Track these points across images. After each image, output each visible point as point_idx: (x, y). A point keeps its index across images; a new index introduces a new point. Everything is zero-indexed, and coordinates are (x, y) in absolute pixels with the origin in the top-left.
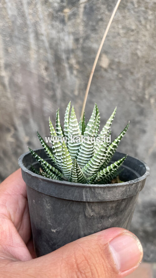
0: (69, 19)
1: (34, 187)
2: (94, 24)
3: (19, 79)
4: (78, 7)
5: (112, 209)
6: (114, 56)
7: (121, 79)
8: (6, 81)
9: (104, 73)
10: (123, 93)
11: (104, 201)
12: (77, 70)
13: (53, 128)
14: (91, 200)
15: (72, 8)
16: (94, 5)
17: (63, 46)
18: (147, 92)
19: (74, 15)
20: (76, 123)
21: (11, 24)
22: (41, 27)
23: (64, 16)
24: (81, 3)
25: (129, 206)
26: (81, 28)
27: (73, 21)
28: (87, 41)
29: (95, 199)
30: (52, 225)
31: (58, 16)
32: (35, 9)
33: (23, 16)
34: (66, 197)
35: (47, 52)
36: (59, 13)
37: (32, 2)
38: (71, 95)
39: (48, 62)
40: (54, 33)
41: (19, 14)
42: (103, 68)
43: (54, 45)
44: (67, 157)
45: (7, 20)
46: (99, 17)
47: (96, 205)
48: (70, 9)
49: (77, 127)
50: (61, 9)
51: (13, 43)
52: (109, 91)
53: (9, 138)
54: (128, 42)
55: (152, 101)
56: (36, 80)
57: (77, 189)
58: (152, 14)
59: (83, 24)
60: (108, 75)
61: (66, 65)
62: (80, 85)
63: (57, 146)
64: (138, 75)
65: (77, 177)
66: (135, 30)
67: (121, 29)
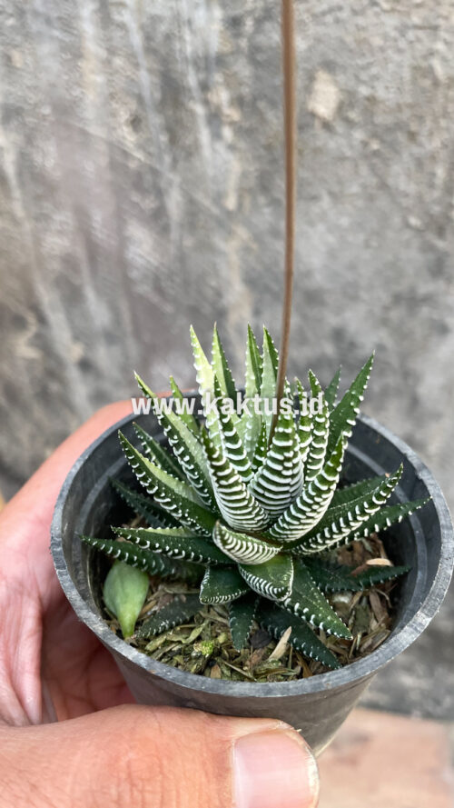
3: (49, 157)
6: (357, 77)
7: (376, 153)
8: (9, 163)
10: (383, 202)
12: (232, 124)
17: (189, 45)
28: (268, 24)
35: (137, 65)
38: (215, 211)
39: (140, 98)
42: (319, 118)
43: (159, 38)
51: (28, 36)
52: (337, 197)
53: (24, 348)
54: (403, 30)
56: (103, 161)
60: (333, 144)
61: (200, 110)
62: (244, 175)
64: (434, 144)
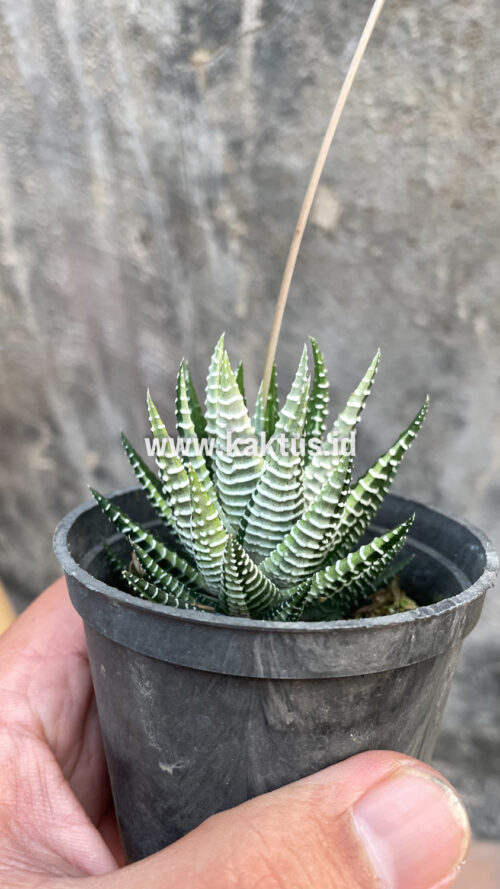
0: (211, 82)
1: (98, 624)
2: (288, 93)
3: (61, 273)
4: (236, 45)
5: (358, 704)
6: (355, 192)
7: (379, 260)
8: (22, 280)
9: (324, 245)
10: (389, 303)
11: (328, 677)
12: (241, 237)
13: (162, 426)
14: (284, 675)
15: (217, 48)
16: (285, 36)
17: (193, 167)
18: (462, 299)
19: (226, 69)
20: (240, 410)
21: (29, 104)
22: (123, 110)
23: (193, 75)
24: (246, 33)
25: (420, 690)
26: (248, 110)
27: (222, 87)
28: (269, 149)
29: (295, 670)
30: (160, 749)
31: (175, 75)
32: (102, 56)
33: (66, 78)
34: (200, 664)
35: (145, 188)
36: (179, 67)
37: (92, 35)
38: (227, 319)
39: (149, 217)
40: (164, 127)
41: (55, 73)
42: (322, 230)
43: (165, 162)
44: (209, 524)
45: (20, 94)
46: (303, 73)
47: (300, 690)
48: (212, 51)
49: (242, 420)
50: (184, 53)
51: (39, 162)
52: (344, 301)
54: (395, 146)
55: (481, 325)
56: (115, 276)
57: (235, 636)
58: (465, 58)
59: (252, 97)
60: (339, 251)
61: (206, 226)
62: (253, 284)
63: (176, 486)
64: (432, 248)
65: (244, 592)
66: (417, 108)
67: (370, 106)
